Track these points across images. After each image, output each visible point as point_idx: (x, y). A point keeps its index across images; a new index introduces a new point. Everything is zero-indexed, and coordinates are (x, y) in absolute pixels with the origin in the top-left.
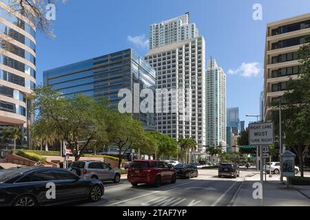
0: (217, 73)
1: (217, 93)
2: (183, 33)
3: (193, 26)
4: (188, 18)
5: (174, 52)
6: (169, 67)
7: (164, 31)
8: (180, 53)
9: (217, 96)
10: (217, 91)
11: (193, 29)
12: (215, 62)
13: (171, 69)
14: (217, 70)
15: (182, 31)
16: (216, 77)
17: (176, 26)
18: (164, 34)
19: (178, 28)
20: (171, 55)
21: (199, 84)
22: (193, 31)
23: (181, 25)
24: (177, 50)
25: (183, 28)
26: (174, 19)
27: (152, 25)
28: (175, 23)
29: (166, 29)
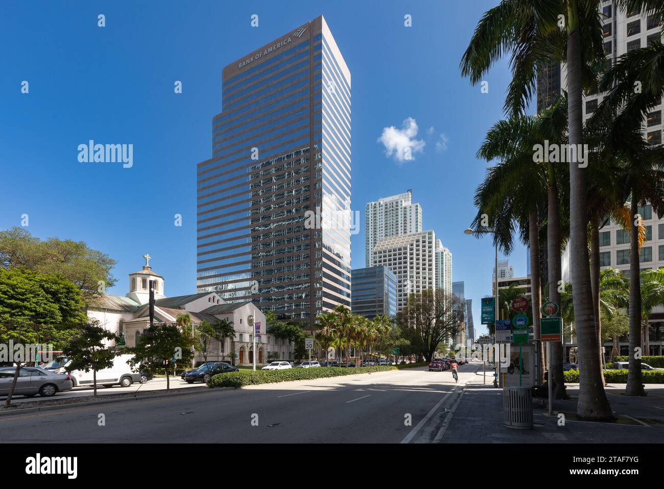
0: (442, 256)
1: (442, 279)
2: (405, 214)
3: (417, 206)
4: (410, 196)
5: (405, 248)
6: (400, 263)
7: (383, 211)
8: (411, 249)
9: (442, 282)
10: (442, 276)
11: (417, 209)
12: (440, 243)
13: (403, 265)
14: (442, 253)
15: (405, 211)
16: (442, 261)
17: (397, 206)
18: (383, 214)
19: (399, 207)
20: (402, 251)
21: (430, 279)
22: (417, 213)
23: (403, 205)
24: (409, 246)
25: (405, 208)
26: (396, 197)
27: (370, 204)
28: (397, 203)
29: (386, 208)
